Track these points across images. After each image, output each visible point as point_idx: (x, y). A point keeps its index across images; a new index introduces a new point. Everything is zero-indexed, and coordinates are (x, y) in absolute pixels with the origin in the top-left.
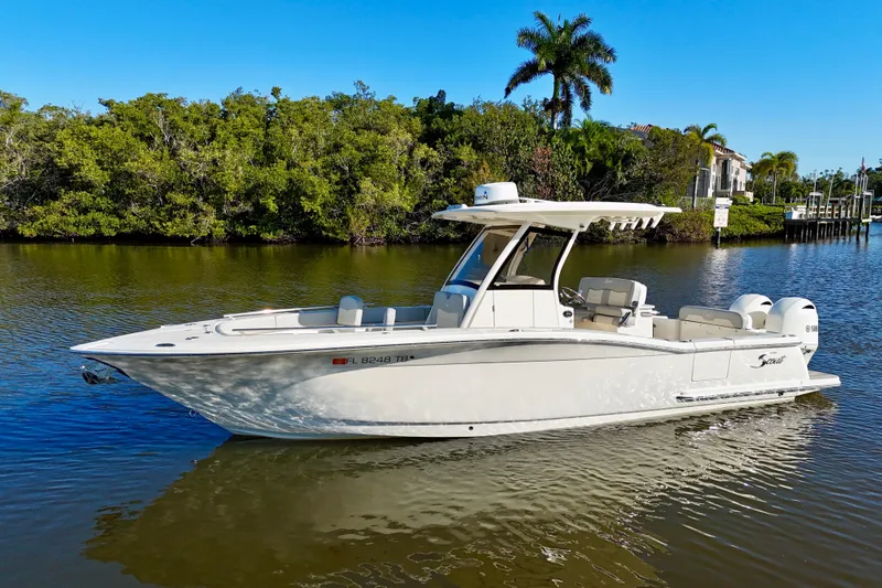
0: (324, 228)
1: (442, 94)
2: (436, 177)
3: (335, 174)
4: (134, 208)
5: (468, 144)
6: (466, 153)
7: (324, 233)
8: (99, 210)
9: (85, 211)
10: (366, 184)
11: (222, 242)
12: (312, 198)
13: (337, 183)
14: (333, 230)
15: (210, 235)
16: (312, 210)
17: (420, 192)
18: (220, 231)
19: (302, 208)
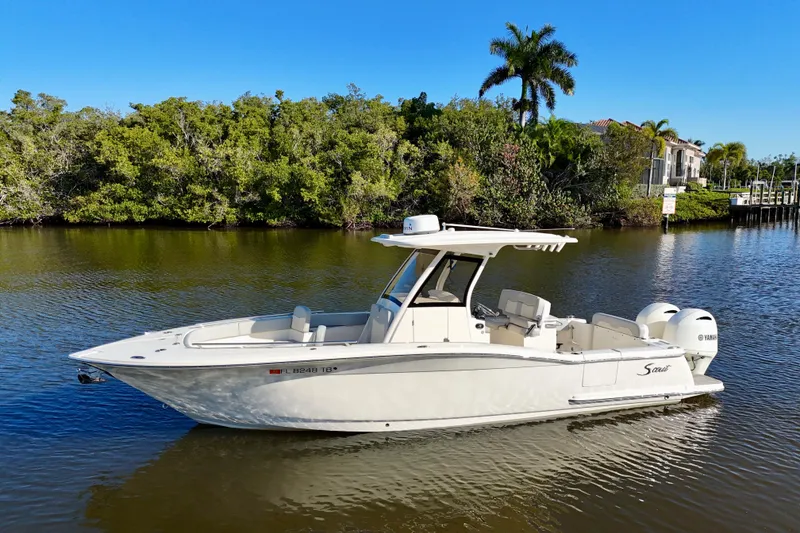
0: (320, 215)
1: (423, 95)
2: (417, 170)
3: (330, 168)
4: (160, 198)
5: (445, 140)
6: (444, 149)
7: (321, 219)
8: (131, 199)
9: (119, 200)
10: (356, 177)
11: (234, 227)
12: (310, 189)
13: (332, 176)
14: (328, 216)
15: (224, 221)
16: (310, 200)
17: (402, 183)
18: (232, 218)
19: (302, 198)
